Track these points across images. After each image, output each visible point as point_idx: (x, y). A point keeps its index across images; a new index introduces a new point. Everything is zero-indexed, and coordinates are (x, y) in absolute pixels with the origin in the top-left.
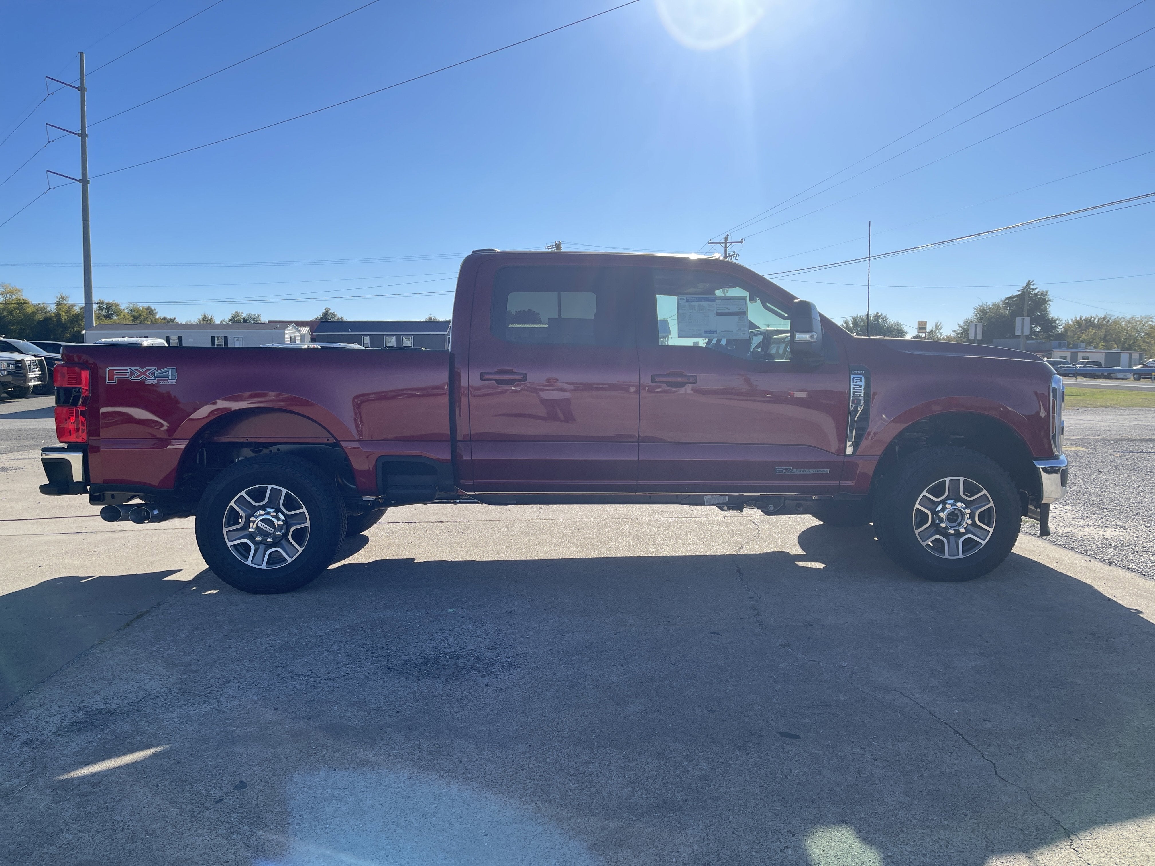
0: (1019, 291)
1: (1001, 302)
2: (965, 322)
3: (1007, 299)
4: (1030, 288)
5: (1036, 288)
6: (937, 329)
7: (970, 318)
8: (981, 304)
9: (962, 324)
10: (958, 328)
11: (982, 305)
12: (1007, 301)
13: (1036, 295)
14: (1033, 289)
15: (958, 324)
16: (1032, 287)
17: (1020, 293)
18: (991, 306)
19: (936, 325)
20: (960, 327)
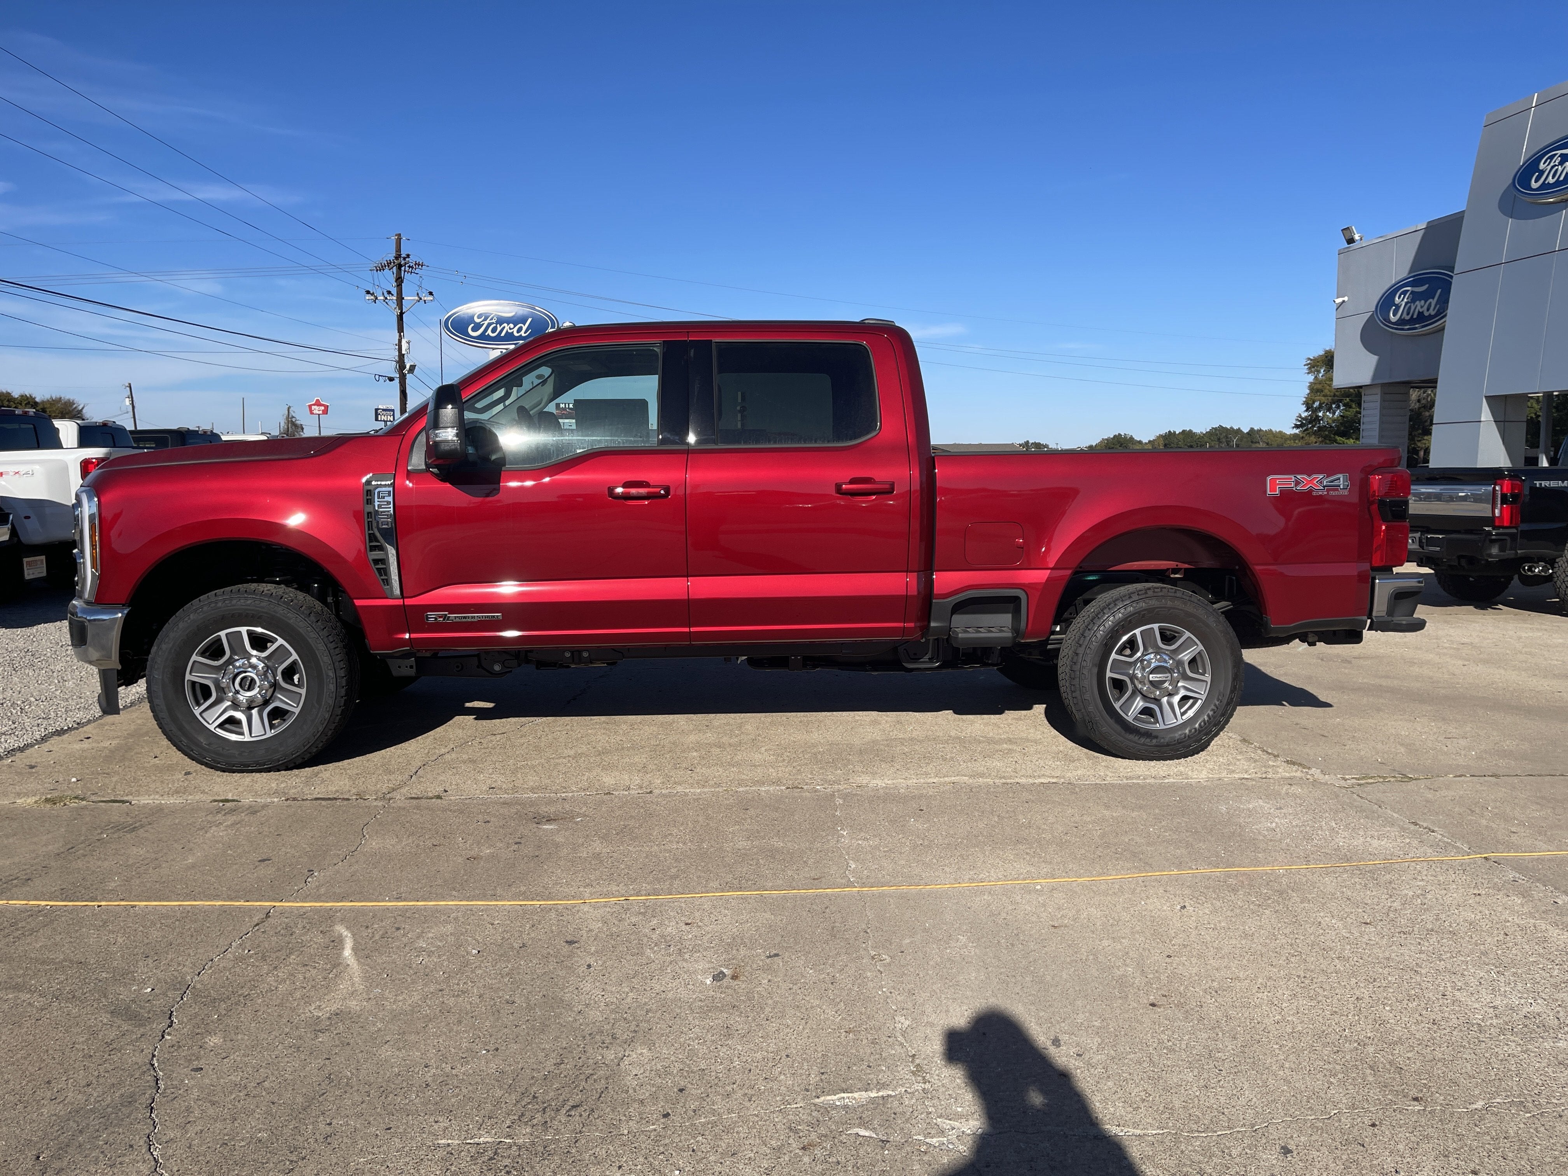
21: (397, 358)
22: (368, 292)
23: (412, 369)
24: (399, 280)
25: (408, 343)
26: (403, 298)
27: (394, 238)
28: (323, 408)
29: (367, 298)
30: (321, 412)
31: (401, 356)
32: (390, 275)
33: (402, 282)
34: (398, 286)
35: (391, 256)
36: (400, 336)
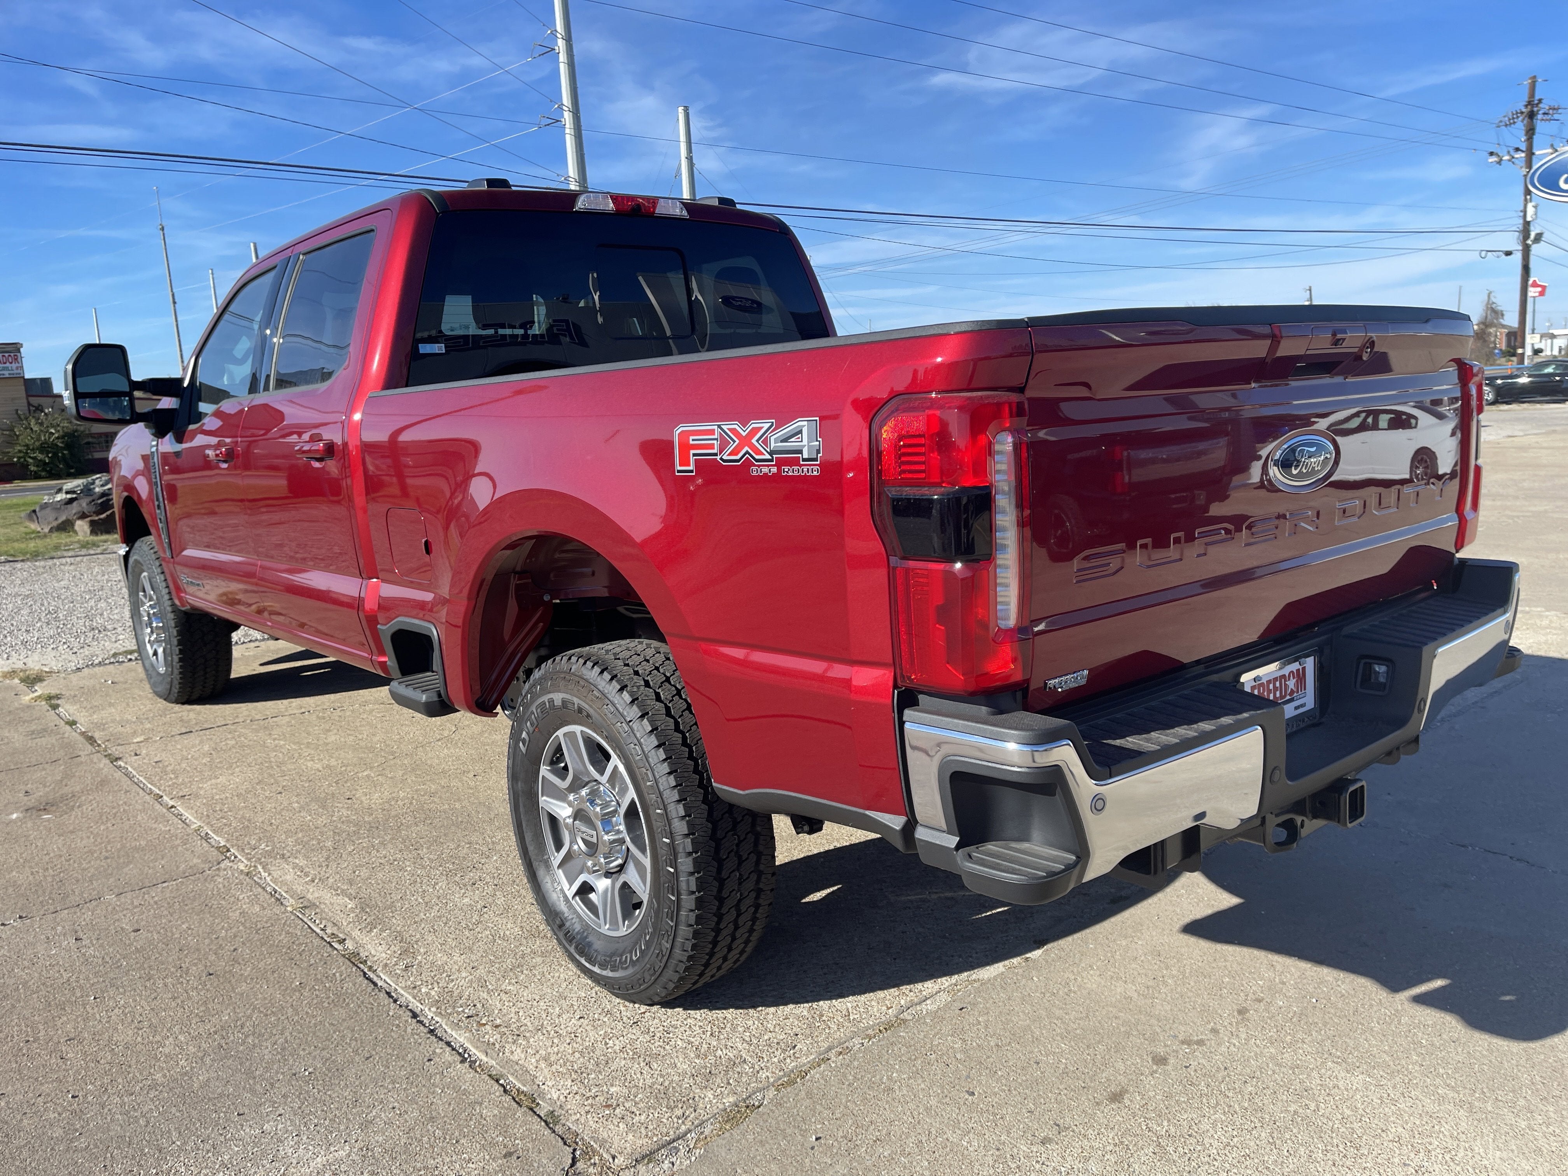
21: (1521, 227)
22: (1491, 154)
23: (1538, 238)
24: (1531, 132)
25: (1535, 207)
26: (1533, 154)
27: (1527, 82)
28: (1539, 289)
29: (1490, 160)
30: (1537, 294)
31: (1527, 224)
32: (1520, 126)
33: (1533, 134)
34: (1528, 139)
35: (1521, 106)
36: (1526, 200)
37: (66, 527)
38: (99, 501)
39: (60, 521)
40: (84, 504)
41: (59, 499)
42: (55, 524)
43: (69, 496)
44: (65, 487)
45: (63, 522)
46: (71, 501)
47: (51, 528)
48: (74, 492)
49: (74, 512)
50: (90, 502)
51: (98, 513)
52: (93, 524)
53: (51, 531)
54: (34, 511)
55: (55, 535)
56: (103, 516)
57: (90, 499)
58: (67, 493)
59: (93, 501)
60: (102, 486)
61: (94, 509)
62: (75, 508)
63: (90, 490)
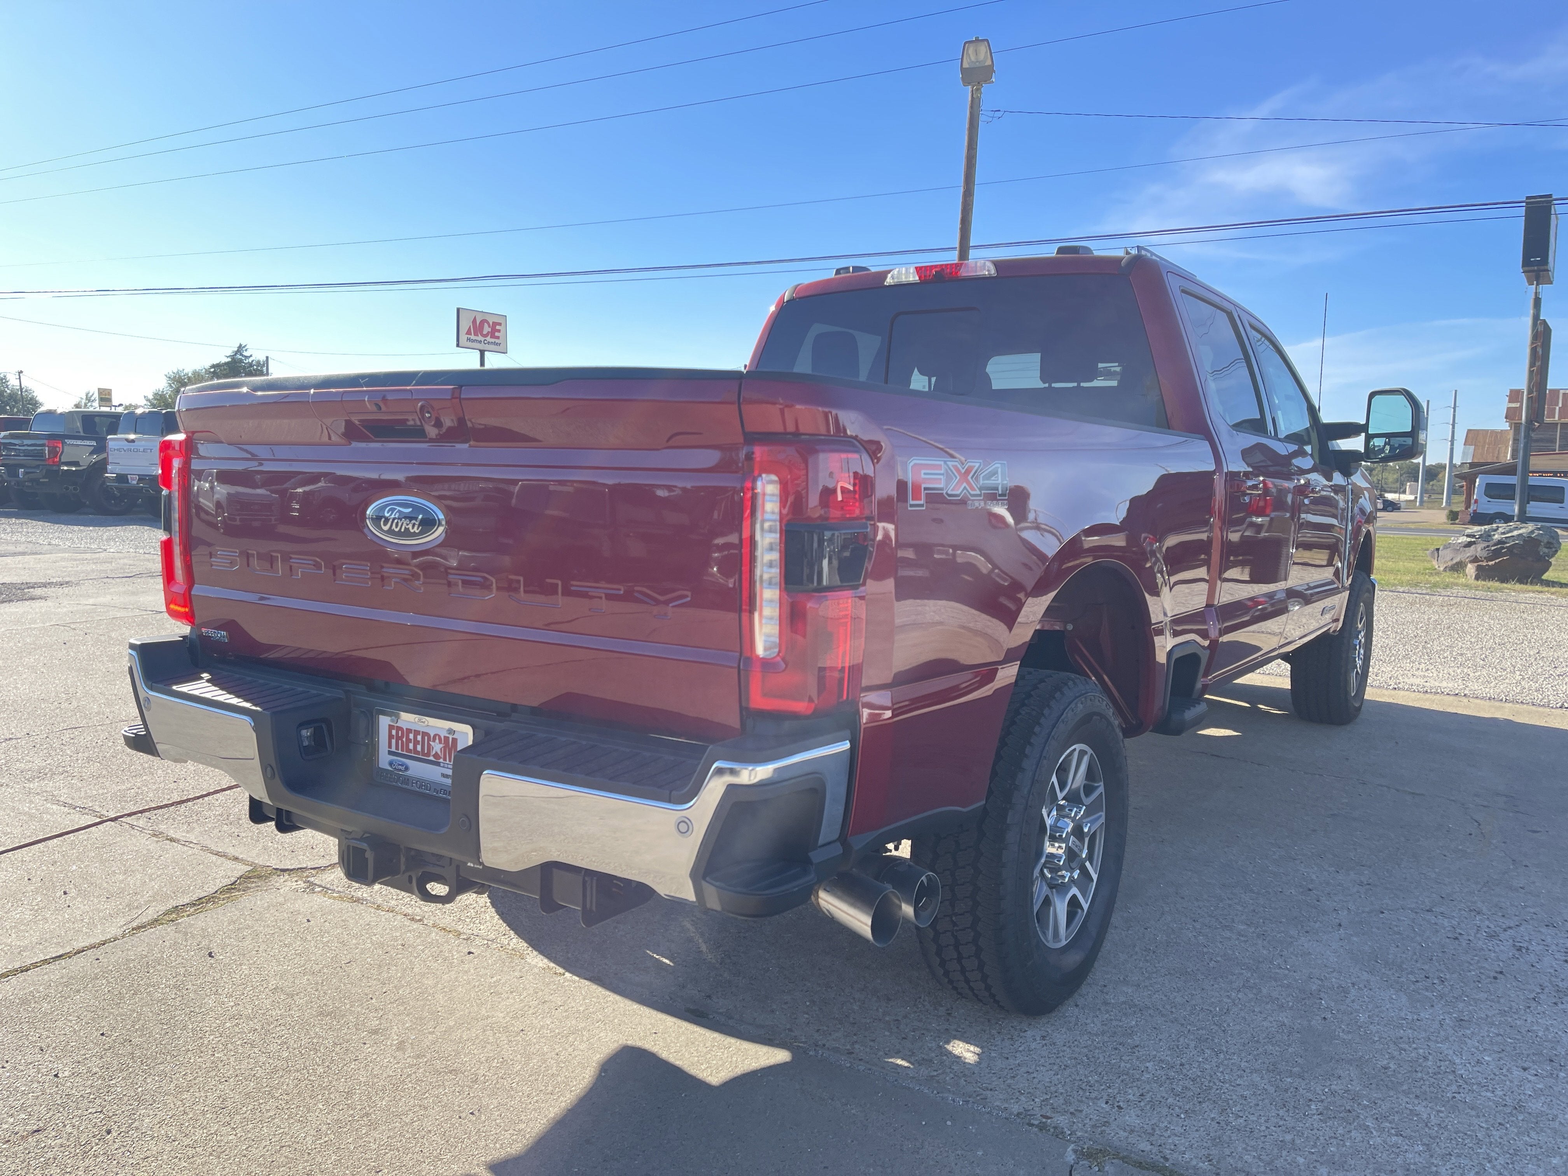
0: (228, 357)
1: (204, 370)
2: (156, 394)
3: (213, 366)
4: (241, 355)
5: (251, 356)
6: (89, 401)
7: (161, 390)
8: (175, 371)
9: (151, 397)
10: (146, 402)
11: (178, 372)
12: (212, 370)
13: (251, 365)
14: (246, 357)
15: (145, 397)
16: (245, 354)
17: (229, 359)
18: (190, 375)
19: (87, 395)
20: (148, 400)
37: (1458, 568)
38: (1493, 548)
39: (1454, 562)
40: (1478, 550)
41: (1460, 541)
42: (1450, 564)
43: (1469, 539)
44: (1468, 531)
45: (1457, 563)
46: (1469, 545)
47: (1446, 567)
48: (1474, 536)
49: (1468, 555)
50: (1485, 548)
51: (1489, 559)
52: (1479, 569)
53: (1445, 570)
54: (1438, 550)
55: (1448, 573)
56: (1490, 563)
57: (1486, 544)
58: (1468, 536)
59: (1488, 546)
60: (1504, 533)
61: (1485, 555)
62: (1471, 551)
63: (1490, 536)
